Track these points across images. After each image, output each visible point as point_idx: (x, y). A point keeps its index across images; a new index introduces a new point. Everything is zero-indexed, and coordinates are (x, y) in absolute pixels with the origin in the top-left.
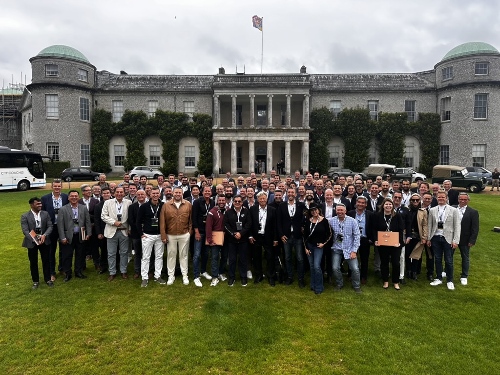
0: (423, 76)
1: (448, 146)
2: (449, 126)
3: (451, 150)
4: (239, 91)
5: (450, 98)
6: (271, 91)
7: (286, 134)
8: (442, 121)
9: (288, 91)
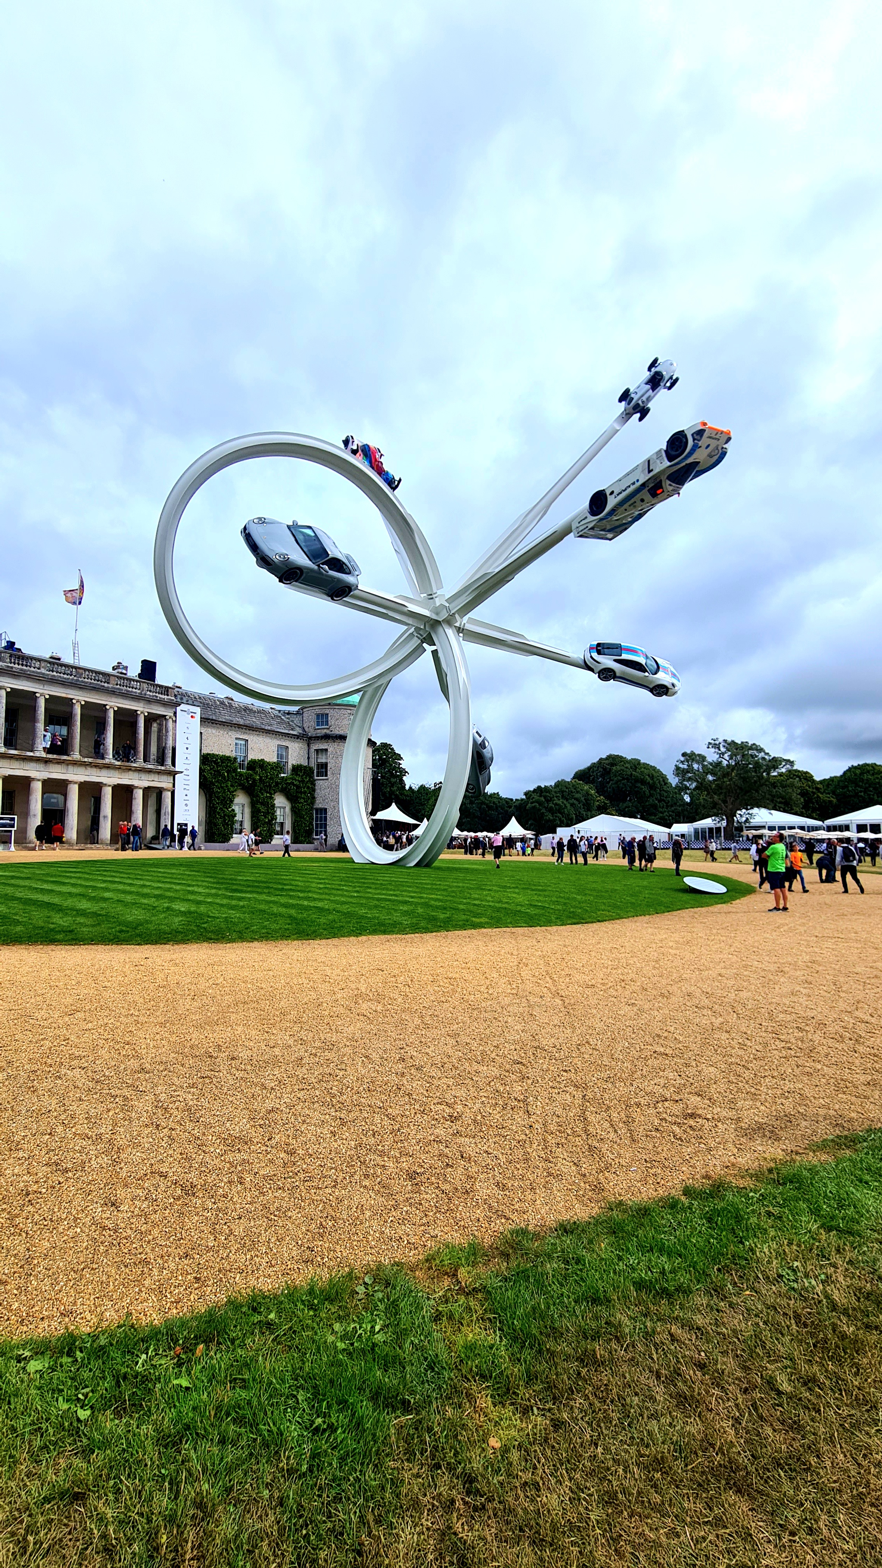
0: (287, 716)
1: (326, 809)
2: (326, 783)
3: (329, 813)
4: (53, 688)
5: (326, 750)
6: (114, 699)
7: (136, 775)
8: (316, 778)
9: (141, 705)
